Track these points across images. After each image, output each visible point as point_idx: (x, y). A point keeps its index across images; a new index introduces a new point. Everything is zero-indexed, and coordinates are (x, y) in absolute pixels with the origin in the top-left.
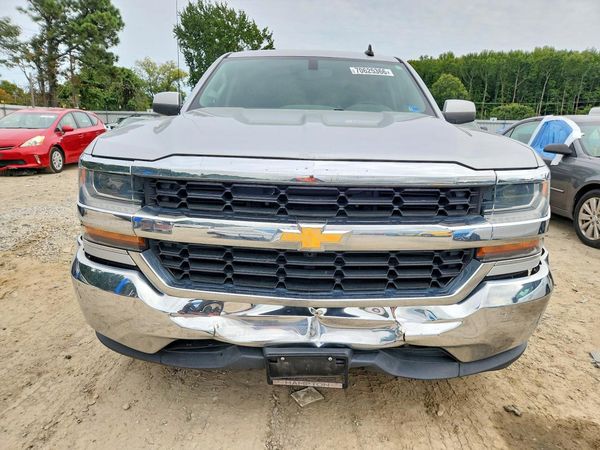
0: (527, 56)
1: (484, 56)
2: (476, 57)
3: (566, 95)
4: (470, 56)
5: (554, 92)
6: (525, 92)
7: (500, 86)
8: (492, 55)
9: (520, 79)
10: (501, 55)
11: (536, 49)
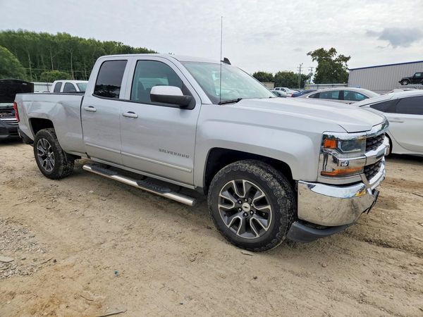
0: (54, 37)
1: (21, 33)
2: (14, 33)
3: (86, 66)
4: (10, 33)
5: (78, 64)
6: (59, 63)
7: (40, 57)
8: (27, 33)
9: (53, 53)
10: (34, 34)
11: (58, 33)
